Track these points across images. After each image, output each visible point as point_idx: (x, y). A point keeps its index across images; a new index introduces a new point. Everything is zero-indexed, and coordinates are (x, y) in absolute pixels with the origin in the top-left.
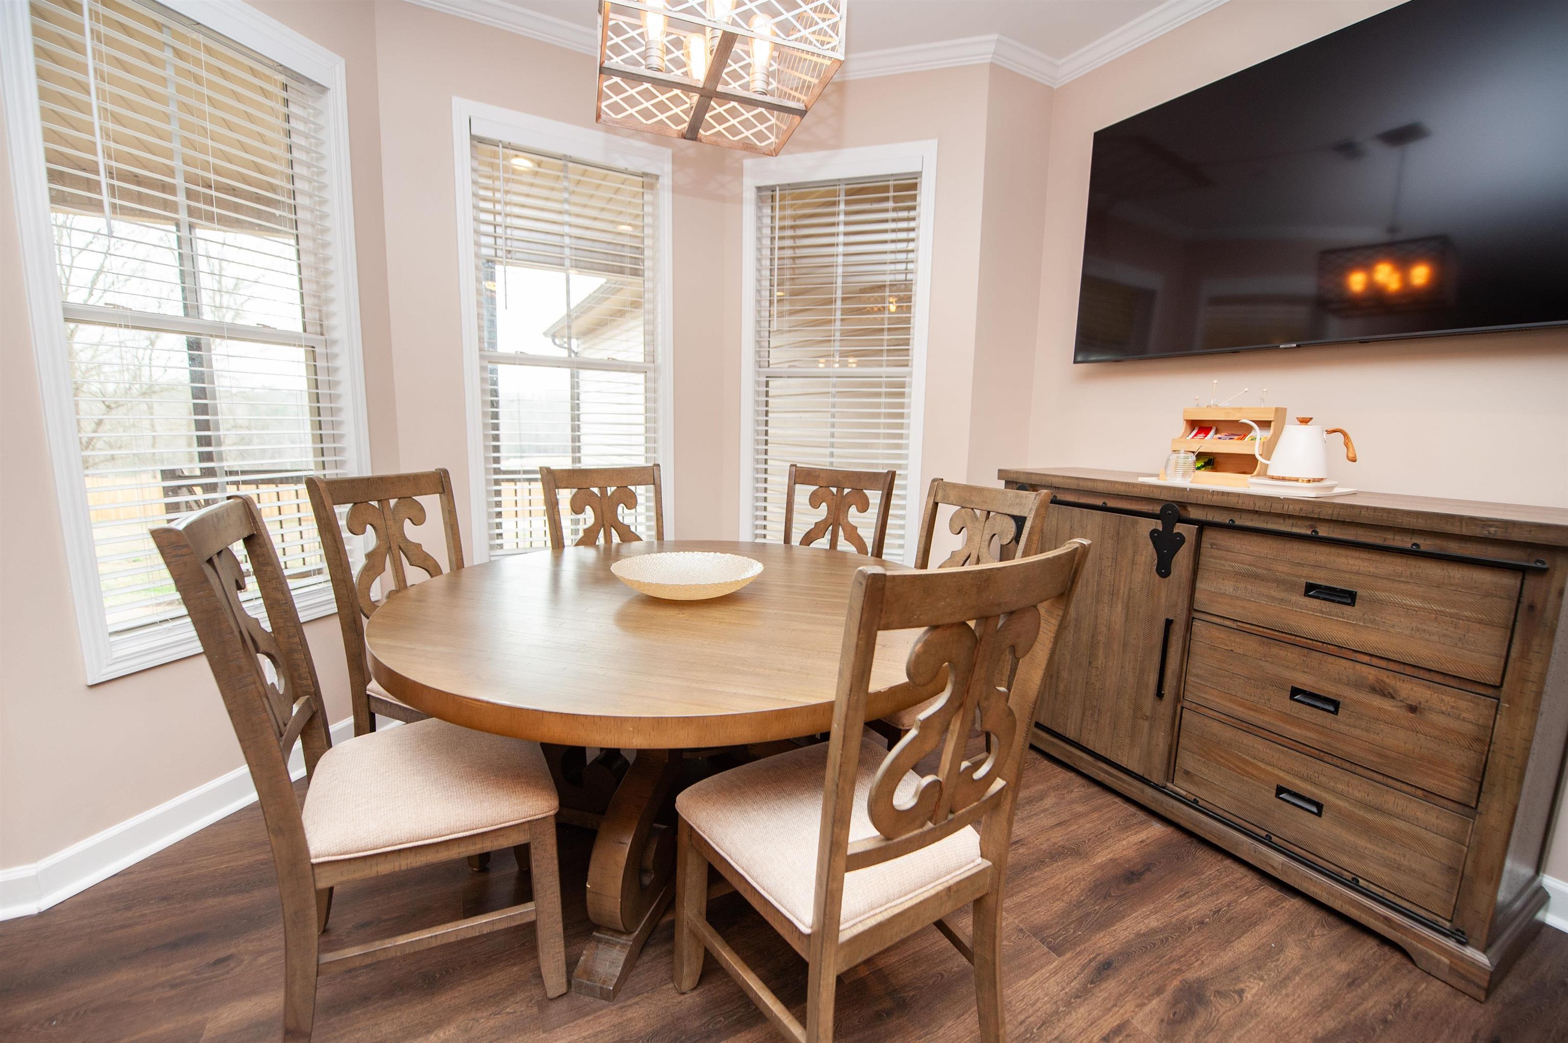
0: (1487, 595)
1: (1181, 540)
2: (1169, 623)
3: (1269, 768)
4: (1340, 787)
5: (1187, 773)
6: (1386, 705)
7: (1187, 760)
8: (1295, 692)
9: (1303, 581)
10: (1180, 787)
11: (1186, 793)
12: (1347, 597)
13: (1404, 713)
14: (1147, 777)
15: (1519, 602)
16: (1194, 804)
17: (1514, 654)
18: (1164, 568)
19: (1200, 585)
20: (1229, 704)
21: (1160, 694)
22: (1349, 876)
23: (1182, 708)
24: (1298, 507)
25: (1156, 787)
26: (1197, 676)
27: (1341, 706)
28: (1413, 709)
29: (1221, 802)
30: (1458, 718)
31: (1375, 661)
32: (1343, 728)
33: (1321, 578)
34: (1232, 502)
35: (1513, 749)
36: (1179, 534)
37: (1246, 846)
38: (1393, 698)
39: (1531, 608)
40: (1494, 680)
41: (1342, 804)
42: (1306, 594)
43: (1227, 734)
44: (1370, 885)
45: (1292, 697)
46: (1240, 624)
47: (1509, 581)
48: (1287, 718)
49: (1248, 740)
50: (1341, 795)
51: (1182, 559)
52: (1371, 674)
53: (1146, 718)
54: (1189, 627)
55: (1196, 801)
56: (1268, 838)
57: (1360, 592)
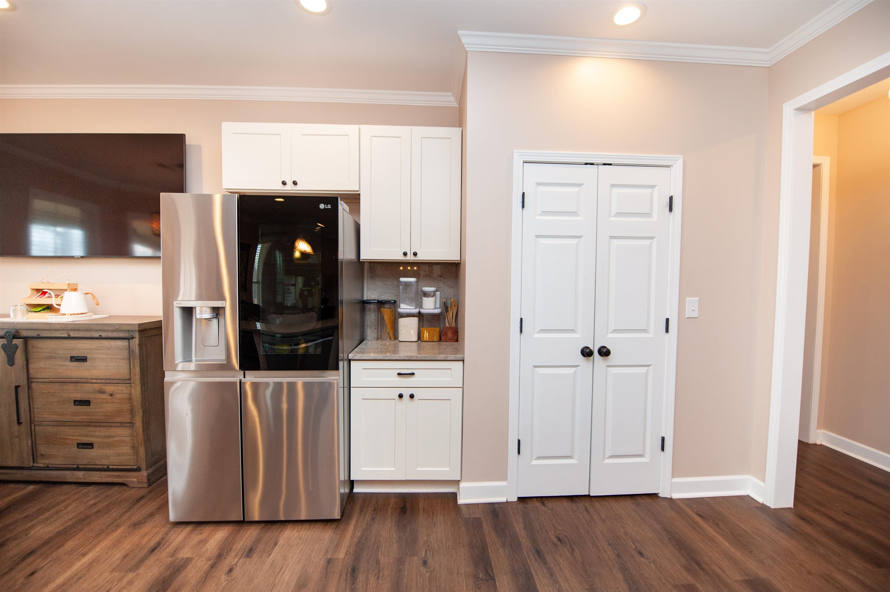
0: (122, 349)
1: (17, 347)
2: (17, 387)
3: (73, 438)
4: (97, 434)
5: (42, 455)
6: (104, 396)
7: (42, 449)
8: (75, 401)
9: (69, 356)
10: (41, 463)
11: (43, 465)
12: (83, 359)
13: (109, 397)
14: (22, 466)
15: (129, 350)
16: (47, 468)
17: (132, 367)
18: (11, 362)
19: (31, 366)
20: (53, 416)
21: (19, 423)
22: (106, 467)
23: (35, 425)
24: (60, 326)
25: (29, 468)
26: (38, 408)
27: (91, 402)
28: (111, 395)
29: (58, 462)
30: (123, 394)
31: (98, 381)
32: (93, 410)
33: (75, 354)
34: (35, 326)
35: (137, 398)
36: (16, 344)
37: (69, 476)
38: (105, 393)
39: (133, 351)
40: (128, 377)
41: (98, 440)
42: (71, 361)
43: (54, 430)
44: (113, 466)
45: (75, 405)
46: (50, 379)
47: (125, 343)
48: (75, 414)
49: (62, 429)
50: (98, 437)
51: (19, 356)
52: (97, 386)
53: (16, 437)
54: (29, 387)
55: (48, 467)
56: (78, 467)
57: (88, 356)
